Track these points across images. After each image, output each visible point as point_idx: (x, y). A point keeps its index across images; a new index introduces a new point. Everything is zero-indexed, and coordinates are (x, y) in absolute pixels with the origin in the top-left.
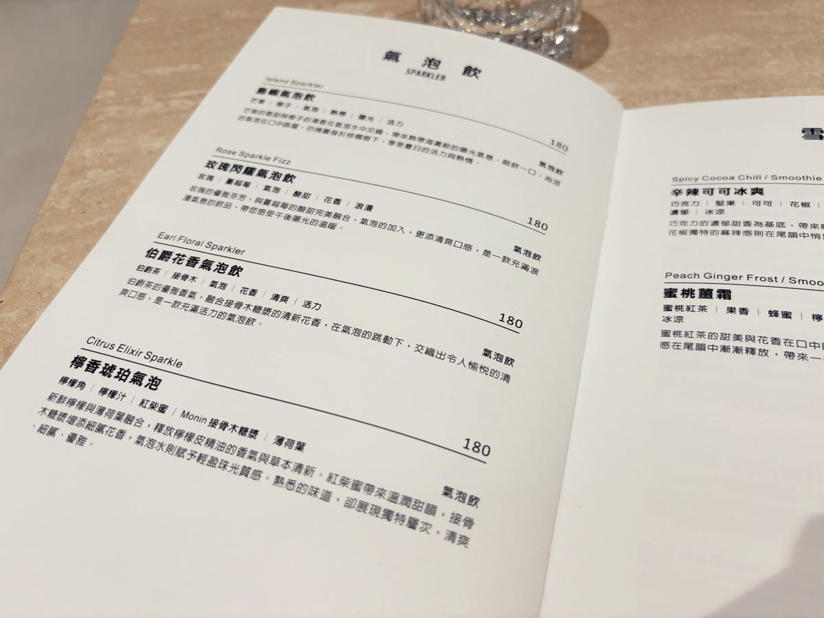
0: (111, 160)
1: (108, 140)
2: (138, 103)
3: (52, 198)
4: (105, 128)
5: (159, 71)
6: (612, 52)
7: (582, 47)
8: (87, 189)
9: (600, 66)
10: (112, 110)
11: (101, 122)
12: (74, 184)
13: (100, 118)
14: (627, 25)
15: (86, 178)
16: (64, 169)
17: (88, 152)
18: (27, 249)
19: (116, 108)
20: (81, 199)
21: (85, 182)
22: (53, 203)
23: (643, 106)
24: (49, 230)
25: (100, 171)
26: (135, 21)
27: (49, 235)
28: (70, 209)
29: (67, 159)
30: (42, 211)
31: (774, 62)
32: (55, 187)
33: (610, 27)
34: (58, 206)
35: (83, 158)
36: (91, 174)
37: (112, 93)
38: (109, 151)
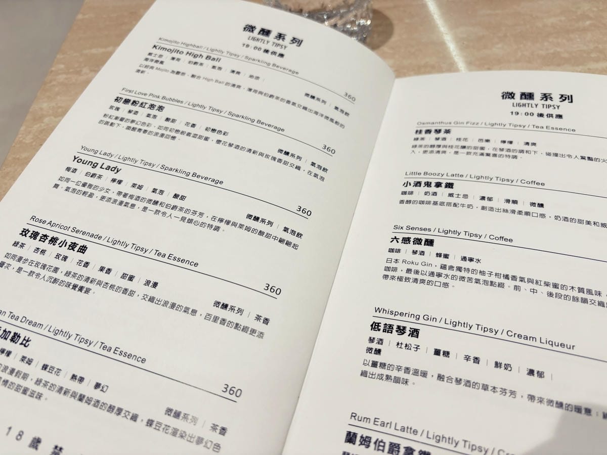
0: (60, 110)
1: (59, 98)
2: (79, 73)
3: (20, 136)
4: (57, 89)
5: (94, 51)
6: (394, 39)
7: (375, 36)
8: (44, 130)
9: (385, 48)
10: (62, 78)
11: (54, 85)
12: (36, 126)
13: (54, 83)
14: (407, 21)
15: (43, 122)
16: (29, 117)
17: (45, 105)
18: (4, 168)
19: (64, 76)
20: (40, 136)
21: (43, 125)
22: (21, 139)
23: (410, 75)
24: (18, 156)
25: (53, 118)
26: (80, 16)
27: (18, 159)
28: (32, 142)
29: (31, 110)
30: (14, 144)
31: (500, 46)
32: (23, 128)
33: (395, 22)
34: (24, 141)
35: (41, 109)
36: (46, 120)
37: (62, 66)
38: (59, 105)
